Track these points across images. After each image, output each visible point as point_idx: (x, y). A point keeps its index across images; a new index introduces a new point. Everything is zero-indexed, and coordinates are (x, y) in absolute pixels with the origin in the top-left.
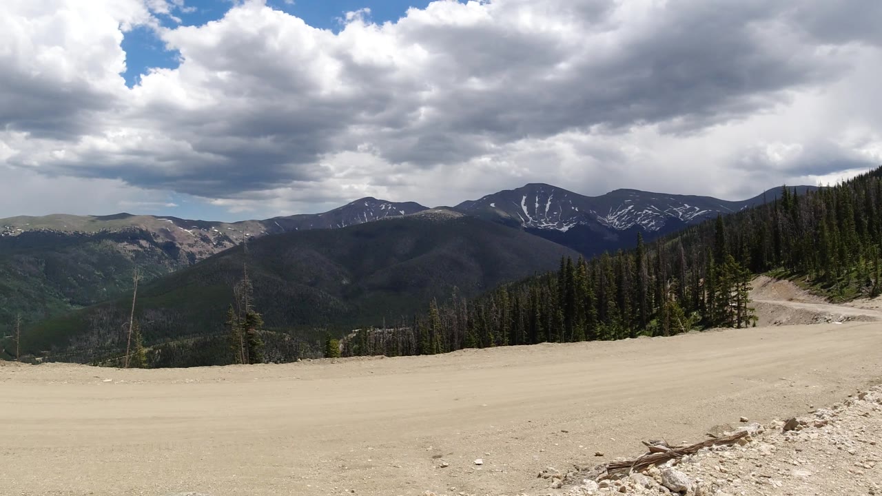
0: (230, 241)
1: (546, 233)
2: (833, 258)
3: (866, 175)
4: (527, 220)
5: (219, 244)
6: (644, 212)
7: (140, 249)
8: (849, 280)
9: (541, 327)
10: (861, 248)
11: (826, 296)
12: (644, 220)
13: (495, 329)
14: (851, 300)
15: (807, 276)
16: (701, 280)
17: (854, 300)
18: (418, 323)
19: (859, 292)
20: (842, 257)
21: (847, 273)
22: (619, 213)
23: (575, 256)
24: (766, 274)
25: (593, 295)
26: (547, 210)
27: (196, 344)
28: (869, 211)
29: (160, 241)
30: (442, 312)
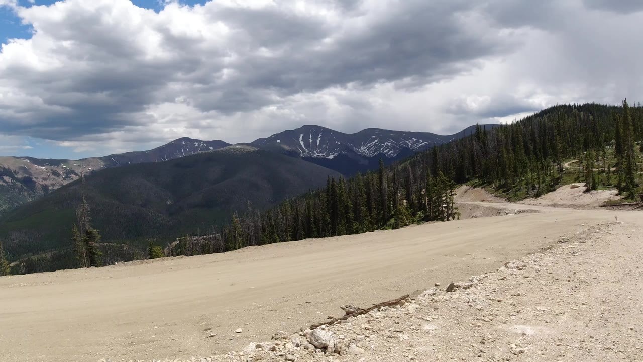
0: (76, 174)
1: (318, 161)
2: (510, 172)
3: (533, 116)
4: (304, 152)
5: (67, 177)
6: (386, 144)
7: (4, 184)
8: (521, 186)
9: (315, 228)
10: (529, 164)
11: (505, 197)
12: (386, 150)
13: (282, 231)
14: (522, 199)
15: (493, 184)
16: (424, 190)
17: (525, 200)
18: (224, 230)
19: (528, 194)
20: (515, 171)
21: (519, 182)
22: (368, 145)
23: (337, 176)
24: (467, 184)
25: (350, 203)
26: (318, 144)
27: (53, 258)
28: (533, 140)
29: (19, 176)
30: (242, 221)
